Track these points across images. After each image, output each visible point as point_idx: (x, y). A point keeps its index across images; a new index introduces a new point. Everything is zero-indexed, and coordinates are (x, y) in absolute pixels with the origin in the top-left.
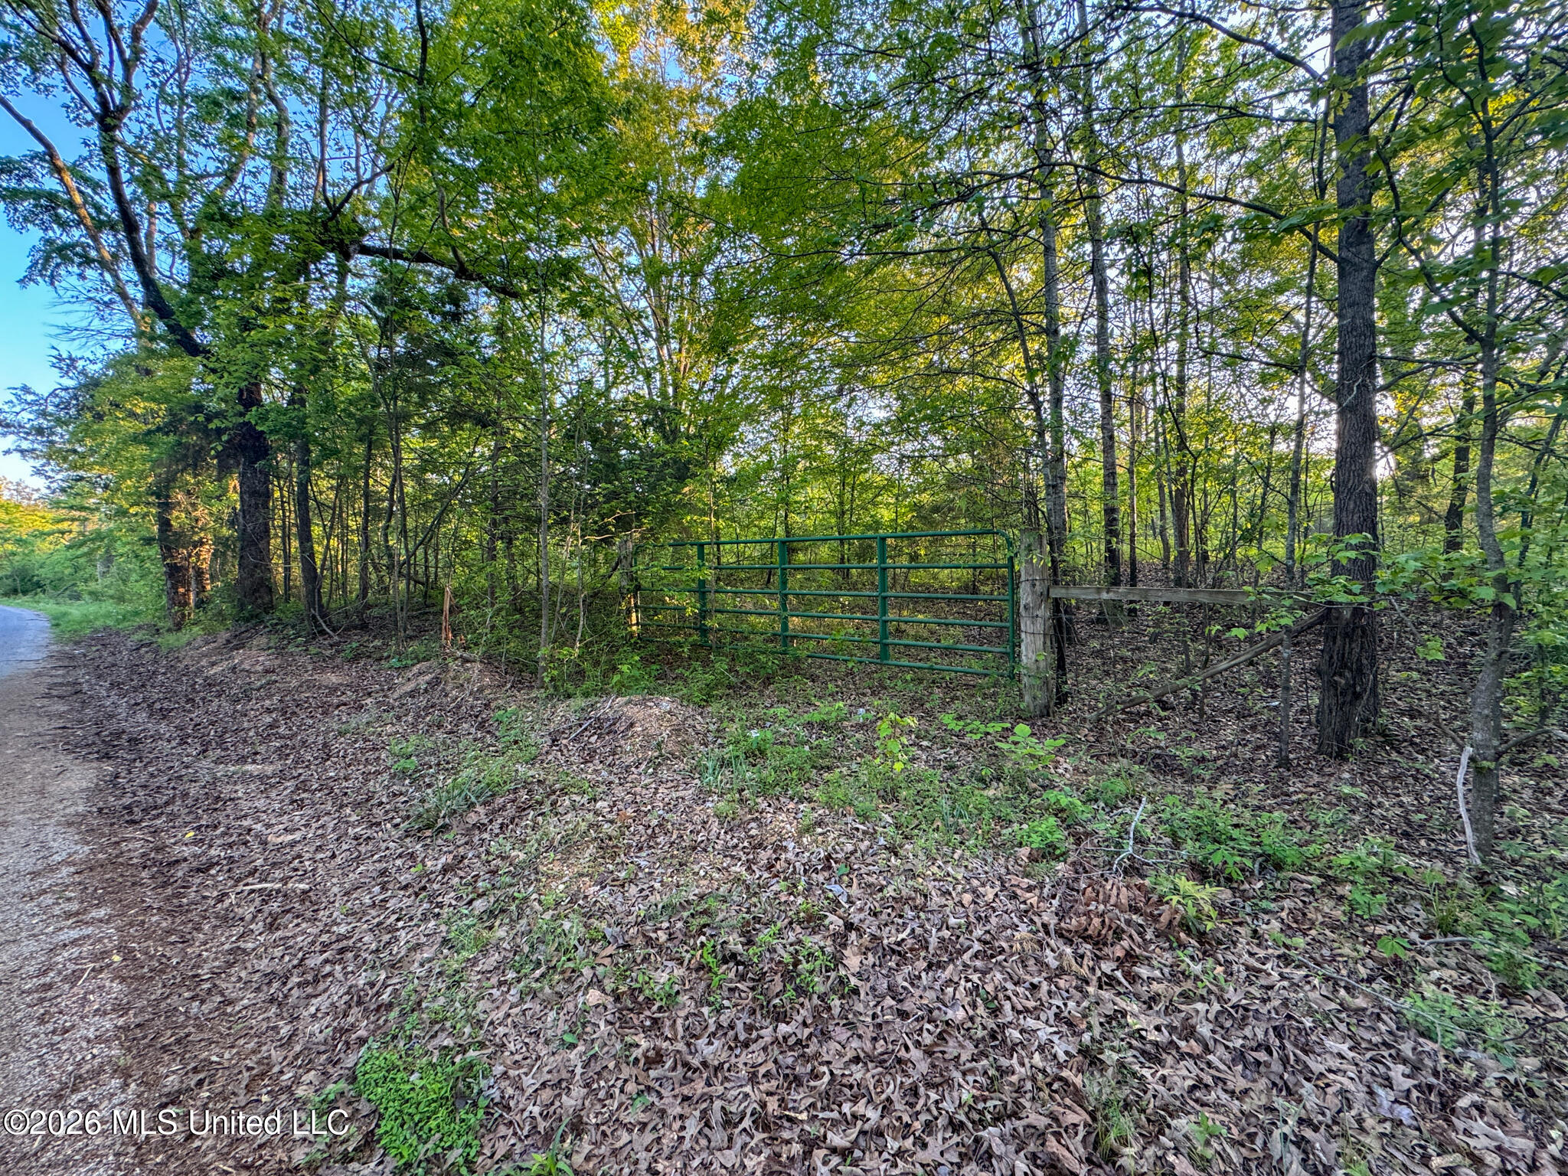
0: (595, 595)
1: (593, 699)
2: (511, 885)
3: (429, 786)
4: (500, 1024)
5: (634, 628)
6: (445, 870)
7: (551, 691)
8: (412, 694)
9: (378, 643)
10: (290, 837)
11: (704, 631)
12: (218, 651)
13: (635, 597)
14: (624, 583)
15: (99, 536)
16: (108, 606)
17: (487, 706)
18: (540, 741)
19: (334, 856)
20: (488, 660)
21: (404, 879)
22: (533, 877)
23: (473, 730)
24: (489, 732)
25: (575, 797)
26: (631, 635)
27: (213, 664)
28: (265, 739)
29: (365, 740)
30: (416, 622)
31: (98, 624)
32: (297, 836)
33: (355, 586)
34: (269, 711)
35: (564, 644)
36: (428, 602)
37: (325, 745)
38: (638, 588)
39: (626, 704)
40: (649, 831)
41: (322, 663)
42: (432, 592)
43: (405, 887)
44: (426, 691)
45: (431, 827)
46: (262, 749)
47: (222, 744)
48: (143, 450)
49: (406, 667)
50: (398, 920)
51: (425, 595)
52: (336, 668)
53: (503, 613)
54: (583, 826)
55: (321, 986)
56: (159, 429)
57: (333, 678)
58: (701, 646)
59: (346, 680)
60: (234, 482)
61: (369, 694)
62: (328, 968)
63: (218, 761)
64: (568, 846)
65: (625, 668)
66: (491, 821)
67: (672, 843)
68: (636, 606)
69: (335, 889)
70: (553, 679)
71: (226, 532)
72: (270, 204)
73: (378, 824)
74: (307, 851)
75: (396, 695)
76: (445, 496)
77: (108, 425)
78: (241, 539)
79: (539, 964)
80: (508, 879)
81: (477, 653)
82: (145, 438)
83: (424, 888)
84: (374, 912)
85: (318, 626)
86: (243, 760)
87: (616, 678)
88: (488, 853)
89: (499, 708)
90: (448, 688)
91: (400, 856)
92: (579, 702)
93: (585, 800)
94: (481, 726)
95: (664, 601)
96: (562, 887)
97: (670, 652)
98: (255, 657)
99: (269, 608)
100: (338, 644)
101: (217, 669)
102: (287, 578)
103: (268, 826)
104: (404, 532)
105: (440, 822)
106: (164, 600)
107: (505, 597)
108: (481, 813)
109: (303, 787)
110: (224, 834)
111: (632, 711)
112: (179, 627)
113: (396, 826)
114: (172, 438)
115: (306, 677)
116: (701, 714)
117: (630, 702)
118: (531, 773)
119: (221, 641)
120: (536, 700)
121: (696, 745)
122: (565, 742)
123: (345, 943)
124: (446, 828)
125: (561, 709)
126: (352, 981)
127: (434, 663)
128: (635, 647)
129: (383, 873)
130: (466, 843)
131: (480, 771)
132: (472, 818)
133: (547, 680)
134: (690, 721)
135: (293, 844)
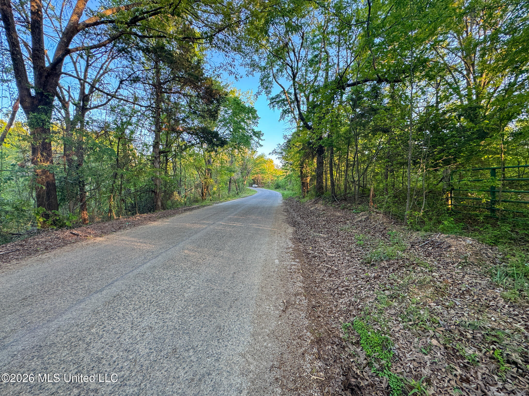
0: (430, 192)
1: (429, 233)
2: (398, 290)
3: (368, 251)
4: (397, 332)
5: (450, 206)
6: (375, 278)
7: (410, 227)
8: (360, 221)
9: (349, 205)
10: (332, 255)
11: (493, 210)
12: (312, 204)
13: (451, 193)
14: (445, 187)
15: (289, 176)
16: (291, 192)
17: (385, 229)
18: (406, 244)
19: (342, 263)
20: (385, 213)
21: (362, 276)
22: (407, 291)
23: (380, 236)
24: (386, 238)
25: (422, 268)
26: (448, 209)
27: (311, 207)
28: (324, 228)
29: (348, 233)
30: (360, 199)
31: (289, 196)
32: (333, 255)
33: (343, 187)
34: (324, 221)
35: (415, 211)
36: (364, 193)
37: (338, 232)
38: (453, 189)
39: (447, 237)
40: (461, 292)
41: (336, 209)
42: (365, 190)
43: (363, 278)
44: (364, 221)
45: (369, 263)
46: (323, 230)
47: (315, 227)
48: (298, 155)
49: (358, 213)
50: (361, 287)
51: (363, 191)
52: (339, 211)
53: (391, 198)
54: (428, 280)
55: (343, 297)
56: (301, 149)
57: (339, 214)
58: (491, 217)
59: (342, 215)
60: (315, 160)
61: (348, 220)
62: (344, 292)
63: (314, 232)
64: (422, 285)
65: (446, 223)
66: (389, 267)
67: (474, 301)
68: (451, 197)
69: (344, 272)
70: (411, 223)
71: (313, 173)
72: (325, 82)
73: (354, 258)
74: (336, 260)
75: (355, 221)
76: (370, 159)
77: (292, 150)
78: (317, 175)
79: (410, 320)
80: (397, 288)
81: (382, 210)
82: (299, 152)
83: (368, 281)
84: (354, 282)
85: (334, 199)
86: (319, 232)
87: (441, 226)
88: (388, 277)
89: (389, 230)
90: (372, 221)
91: (360, 269)
92: (423, 233)
93: (427, 270)
94: (383, 235)
95: (467, 196)
96: (419, 298)
97: (470, 218)
98: (320, 206)
99: (323, 193)
100: (339, 204)
101: (312, 209)
102: (326, 185)
103: (327, 251)
104: (358, 171)
105: (372, 263)
106: (301, 191)
107: (391, 192)
108: (385, 264)
109: (333, 242)
110: (318, 250)
111: (449, 241)
112: (304, 197)
113: (359, 260)
114: (304, 151)
115: (332, 213)
116: (491, 249)
117: (449, 237)
118: (403, 255)
119: (313, 201)
120: (404, 229)
121: (488, 262)
122: (417, 247)
123: (347, 288)
124: (373, 265)
125: (415, 235)
126: (350, 298)
127: (366, 212)
128: (450, 215)
129: (356, 272)
130: (381, 272)
131: (384, 250)
132: (383, 265)
133: (409, 223)
134: (484, 251)
135: (333, 257)
